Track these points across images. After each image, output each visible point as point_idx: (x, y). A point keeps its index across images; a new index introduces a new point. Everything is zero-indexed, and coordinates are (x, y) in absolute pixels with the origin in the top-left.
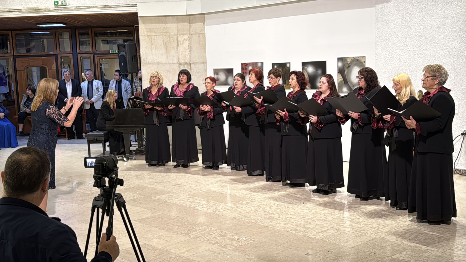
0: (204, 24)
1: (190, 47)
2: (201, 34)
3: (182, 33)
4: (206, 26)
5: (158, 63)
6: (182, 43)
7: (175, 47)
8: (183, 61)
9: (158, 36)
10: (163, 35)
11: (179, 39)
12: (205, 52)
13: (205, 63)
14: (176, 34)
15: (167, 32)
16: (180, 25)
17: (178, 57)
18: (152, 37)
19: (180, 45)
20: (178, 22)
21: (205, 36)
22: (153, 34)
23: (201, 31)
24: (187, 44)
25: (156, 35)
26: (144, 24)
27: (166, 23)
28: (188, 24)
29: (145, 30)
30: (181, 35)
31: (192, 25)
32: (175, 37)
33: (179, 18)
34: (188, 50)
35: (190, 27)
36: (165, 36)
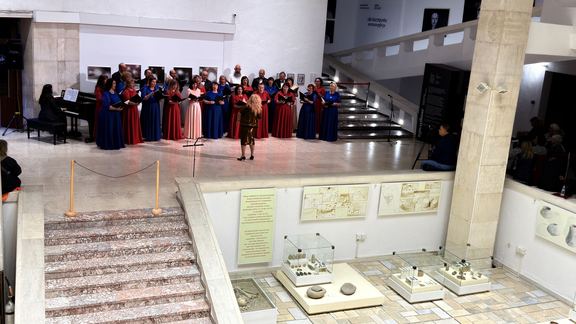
0: (78, 30)
1: (65, 48)
2: (76, 38)
3: (60, 37)
4: (80, 33)
5: (45, 61)
6: (60, 44)
7: (56, 48)
8: (60, 59)
9: (45, 39)
10: (48, 38)
11: (59, 40)
12: (79, 53)
13: (78, 61)
14: (56, 37)
15: (51, 36)
16: (59, 30)
17: (57, 56)
18: (42, 39)
19: (59, 46)
20: (58, 28)
21: (79, 41)
22: (42, 37)
23: (76, 36)
24: (63, 45)
25: (44, 38)
26: (36, 27)
27: (50, 28)
28: (64, 30)
29: (37, 33)
30: (60, 39)
31: (67, 31)
32: (56, 40)
33: (59, 25)
34: (64, 51)
35: (65, 33)
36: (50, 38)
